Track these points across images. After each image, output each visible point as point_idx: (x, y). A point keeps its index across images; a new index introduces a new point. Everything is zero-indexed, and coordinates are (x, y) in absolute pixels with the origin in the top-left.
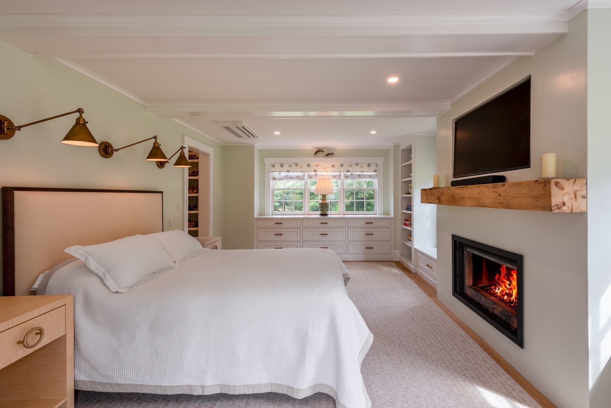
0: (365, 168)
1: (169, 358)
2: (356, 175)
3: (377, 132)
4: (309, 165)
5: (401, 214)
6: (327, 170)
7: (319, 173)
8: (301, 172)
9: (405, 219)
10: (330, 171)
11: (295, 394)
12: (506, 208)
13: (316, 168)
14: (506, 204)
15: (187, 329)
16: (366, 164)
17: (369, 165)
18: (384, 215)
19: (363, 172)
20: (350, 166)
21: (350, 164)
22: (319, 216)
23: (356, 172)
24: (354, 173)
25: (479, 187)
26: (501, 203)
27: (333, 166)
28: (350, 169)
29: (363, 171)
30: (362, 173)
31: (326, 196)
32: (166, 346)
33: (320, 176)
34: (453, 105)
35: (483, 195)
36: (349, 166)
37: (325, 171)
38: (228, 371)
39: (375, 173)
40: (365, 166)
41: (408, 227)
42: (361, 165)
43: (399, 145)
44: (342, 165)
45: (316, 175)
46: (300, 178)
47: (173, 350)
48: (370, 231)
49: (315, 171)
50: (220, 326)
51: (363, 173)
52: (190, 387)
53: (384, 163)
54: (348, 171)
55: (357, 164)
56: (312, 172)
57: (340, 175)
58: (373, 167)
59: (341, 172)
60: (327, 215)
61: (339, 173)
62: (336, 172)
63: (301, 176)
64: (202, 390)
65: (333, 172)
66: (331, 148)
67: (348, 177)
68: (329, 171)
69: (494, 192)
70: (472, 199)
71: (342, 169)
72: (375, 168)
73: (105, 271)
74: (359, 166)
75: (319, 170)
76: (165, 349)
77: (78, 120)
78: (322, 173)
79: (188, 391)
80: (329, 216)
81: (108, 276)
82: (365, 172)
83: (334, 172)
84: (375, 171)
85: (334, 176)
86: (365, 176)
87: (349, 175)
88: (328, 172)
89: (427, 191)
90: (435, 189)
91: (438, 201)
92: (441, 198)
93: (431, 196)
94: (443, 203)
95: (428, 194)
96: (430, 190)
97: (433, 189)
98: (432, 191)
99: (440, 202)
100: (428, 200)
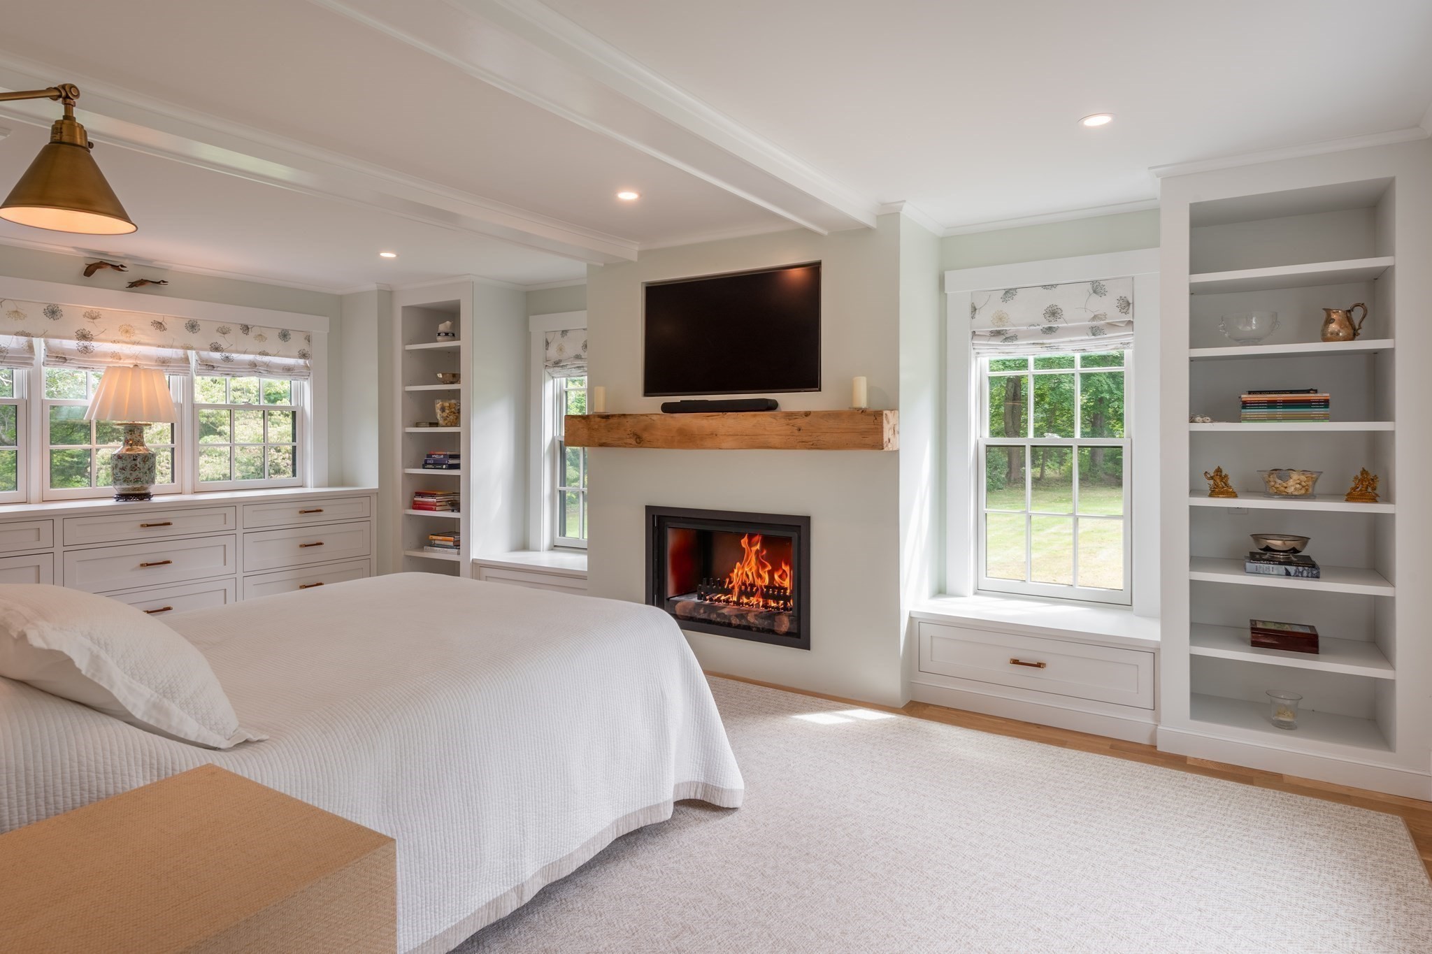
0: (274, 342)
1: (451, 855)
2: (240, 363)
3: (398, 256)
4: (53, 313)
5: (403, 476)
6: (134, 338)
7: (96, 346)
8: (17, 334)
9: (416, 493)
10: (147, 341)
11: (662, 812)
12: (812, 448)
13: (88, 327)
14: (811, 443)
15: (474, 767)
16: (277, 332)
17: (284, 336)
18: (329, 486)
19: (267, 354)
20: (224, 332)
21: (221, 325)
22: (112, 502)
23: (245, 353)
24: (235, 356)
25: (755, 416)
26: (803, 442)
27: (159, 325)
28: (223, 342)
29: (267, 351)
30: (259, 358)
31: (142, 432)
32: (438, 829)
33: (105, 355)
34: (642, 254)
35: (765, 429)
36: (218, 331)
37: (127, 340)
38: (560, 827)
39: (301, 362)
40: (273, 336)
41: (435, 510)
42: (260, 333)
43: (391, 293)
44: (192, 327)
45: (85, 350)
46: (11, 357)
47: (456, 832)
48: (312, 534)
49: (84, 336)
50: (534, 736)
51: (266, 359)
52: (495, 903)
53: (328, 334)
54: (216, 349)
55: (246, 329)
56: (70, 338)
57: (186, 360)
58: (297, 343)
59: (188, 348)
60: (145, 496)
61: (179, 353)
62: (171, 347)
63: (15, 351)
64: (518, 896)
65: (159, 346)
66: (151, 261)
67: (213, 367)
68: (142, 341)
69: (788, 425)
70: (738, 437)
71: (193, 338)
72: (303, 346)
73: (152, 696)
74: (252, 334)
75: (102, 336)
76: (438, 837)
77: (57, 128)
78: (115, 345)
79: (491, 914)
80: (155, 499)
81: (174, 708)
82: (274, 356)
83: (164, 347)
84: (304, 355)
85: (164, 362)
86: (270, 367)
87: (216, 361)
88: (138, 343)
89: (593, 420)
90: (623, 417)
91: (633, 441)
92: (646, 436)
93: (609, 431)
94: (651, 445)
95: (596, 427)
96: (605, 420)
97: (613, 416)
98: (611, 421)
99: (640, 443)
100: (596, 440)
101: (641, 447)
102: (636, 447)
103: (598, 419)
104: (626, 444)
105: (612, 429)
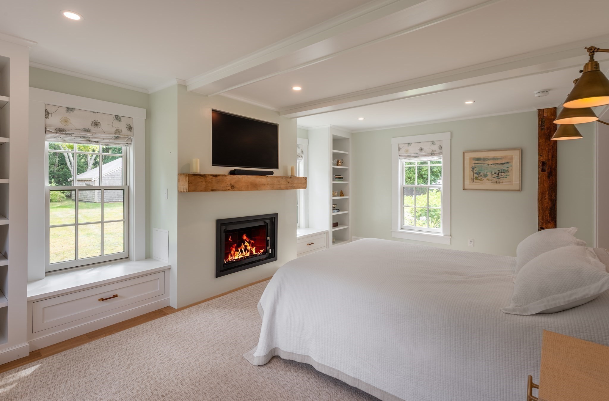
89: (208, 177)
90: (224, 176)
91: (230, 188)
92: (236, 186)
93: (217, 183)
94: (239, 189)
95: (210, 181)
96: (215, 177)
97: (219, 175)
98: (218, 178)
99: (233, 189)
100: (210, 188)
101: (234, 191)
102: (231, 190)
103: (211, 177)
104: (226, 189)
105: (219, 182)
